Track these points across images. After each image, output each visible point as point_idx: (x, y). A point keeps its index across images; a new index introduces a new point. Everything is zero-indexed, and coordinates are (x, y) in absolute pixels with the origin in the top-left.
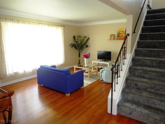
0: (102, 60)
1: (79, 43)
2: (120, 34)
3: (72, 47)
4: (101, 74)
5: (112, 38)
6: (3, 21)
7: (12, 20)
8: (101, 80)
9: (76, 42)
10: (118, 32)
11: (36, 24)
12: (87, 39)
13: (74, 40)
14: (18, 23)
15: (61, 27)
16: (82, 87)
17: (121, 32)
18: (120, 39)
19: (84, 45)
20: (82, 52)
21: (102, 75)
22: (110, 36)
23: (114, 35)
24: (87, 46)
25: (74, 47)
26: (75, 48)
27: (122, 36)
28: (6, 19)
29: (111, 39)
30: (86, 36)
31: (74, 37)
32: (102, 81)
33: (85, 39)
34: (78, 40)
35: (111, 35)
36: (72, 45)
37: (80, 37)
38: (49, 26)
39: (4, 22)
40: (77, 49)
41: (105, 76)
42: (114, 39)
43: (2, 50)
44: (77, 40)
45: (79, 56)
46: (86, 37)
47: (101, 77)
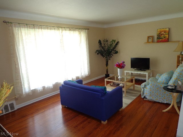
0: (136, 69)
1: (106, 48)
2: (162, 35)
3: (98, 54)
4: (143, 90)
5: (150, 40)
6: (15, 27)
7: (27, 24)
8: (143, 97)
9: (103, 48)
10: (158, 33)
11: (55, 28)
12: (116, 43)
13: (100, 46)
14: (34, 28)
15: (84, 30)
16: (121, 109)
17: (162, 33)
18: (161, 42)
19: (113, 51)
20: (110, 60)
21: (145, 91)
22: (147, 38)
23: (153, 37)
24: (116, 52)
25: (100, 54)
26: (102, 55)
27: (164, 37)
28: (19, 24)
29: (148, 42)
30: (114, 39)
31: (100, 42)
32: (145, 99)
33: (113, 43)
34: (105, 45)
35: (149, 37)
36: (98, 52)
37: (107, 41)
38: (70, 30)
39: (17, 29)
40: (104, 56)
41: (149, 93)
42: (153, 42)
43: (16, 63)
44: (103, 45)
45: (107, 65)
46: (115, 41)
47: (143, 93)
